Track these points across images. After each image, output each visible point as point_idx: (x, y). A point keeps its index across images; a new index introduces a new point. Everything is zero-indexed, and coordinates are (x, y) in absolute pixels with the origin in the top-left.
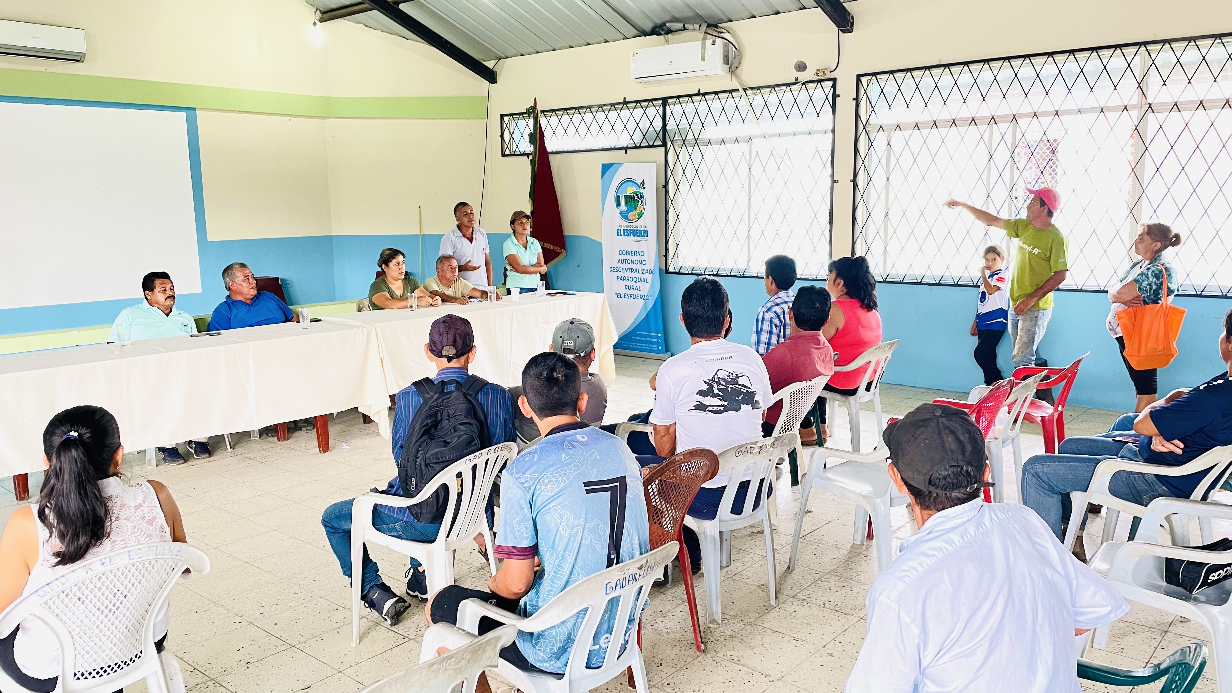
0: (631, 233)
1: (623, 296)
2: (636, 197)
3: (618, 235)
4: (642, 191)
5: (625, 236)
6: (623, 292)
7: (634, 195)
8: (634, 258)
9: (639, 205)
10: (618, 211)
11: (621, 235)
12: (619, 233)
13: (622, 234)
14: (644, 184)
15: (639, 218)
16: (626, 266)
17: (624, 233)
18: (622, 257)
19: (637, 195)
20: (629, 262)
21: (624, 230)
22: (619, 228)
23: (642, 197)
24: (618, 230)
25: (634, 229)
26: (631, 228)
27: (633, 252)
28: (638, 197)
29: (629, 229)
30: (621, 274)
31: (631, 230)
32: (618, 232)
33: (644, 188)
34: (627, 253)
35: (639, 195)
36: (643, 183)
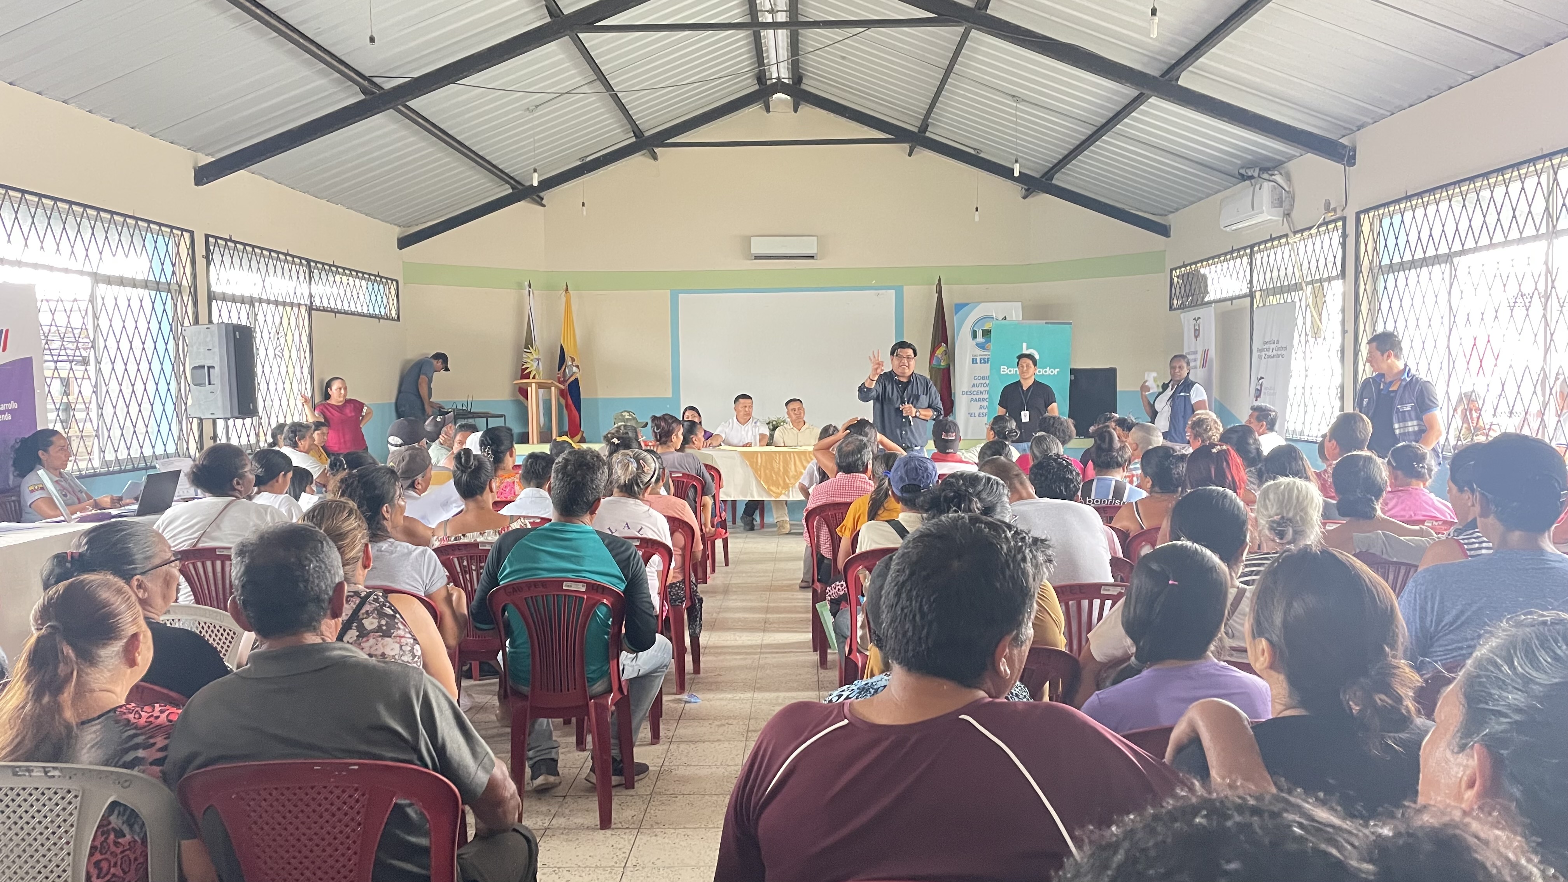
1: (977, 415)
3: (973, 366)
5: (980, 363)
6: (977, 412)
10: (974, 343)
11: (977, 364)
12: (974, 361)
13: (978, 361)
17: (980, 361)
18: (978, 382)
21: (980, 359)
22: (975, 357)
24: (972, 359)
29: (985, 357)
30: (974, 397)
34: (983, 378)
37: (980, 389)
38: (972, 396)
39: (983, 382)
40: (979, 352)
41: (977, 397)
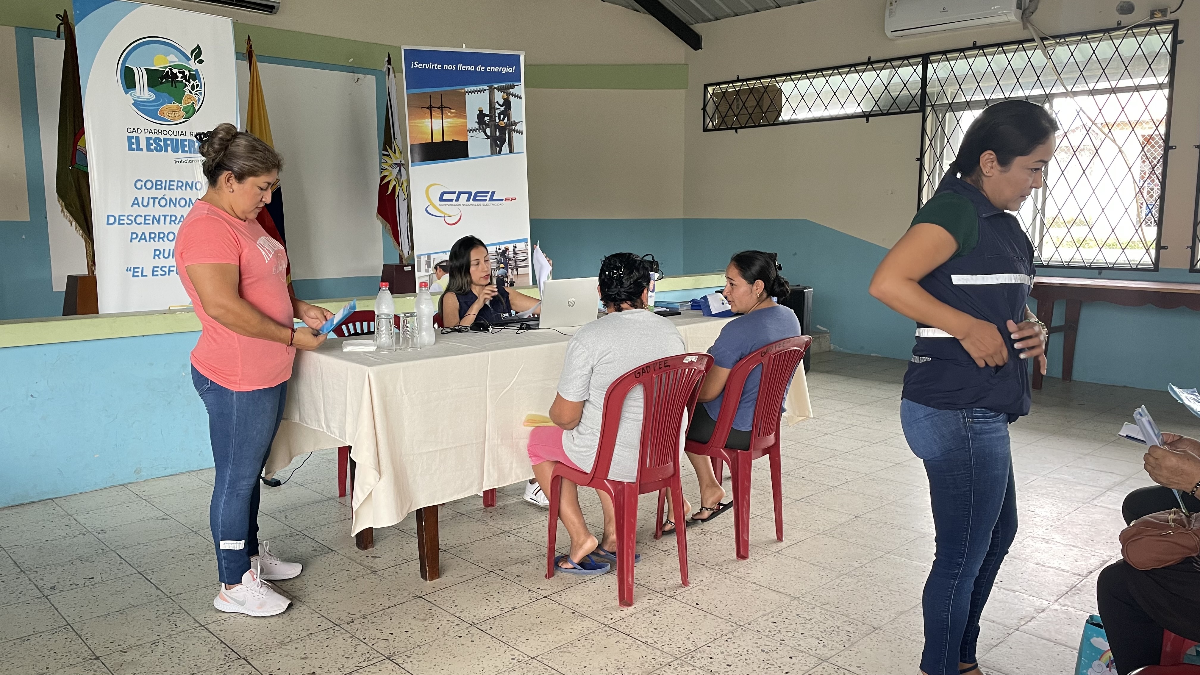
0: (166, 146)
1: (148, 271)
2: (180, 75)
3: (131, 149)
4: (193, 65)
5: (149, 149)
6: (148, 263)
7: (175, 71)
8: (177, 194)
9: (187, 93)
11: (139, 149)
12: (133, 144)
13: (143, 144)
14: (199, 53)
15: (187, 118)
16: (157, 211)
17: (148, 145)
18: (145, 194)
19: (183, 73)
20: (163, 202)
21: (148, 139)
22: (134, 134)
23: (194, 76)
24: (130, 138)
25: (173, 137)
26: (168, 136)
27: (175, 184)
28: (184, 77)
29: (162, 136)
30: (139, 230)
31: (165, 140)
32: (130, 144)
33: (201, 62)
34: (158, 185)
35: (187, 73)
36: (197, 52)
37: (151, 210)
38: (134, 228)
39: (159, 194)
40: (143, 123)
41: (147, 230)
